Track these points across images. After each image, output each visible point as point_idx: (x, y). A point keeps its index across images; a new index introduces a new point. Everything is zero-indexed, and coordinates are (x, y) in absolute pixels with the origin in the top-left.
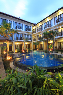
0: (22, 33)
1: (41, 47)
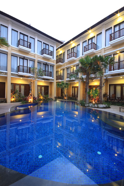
0: (33, 58)
1: (73, 93)
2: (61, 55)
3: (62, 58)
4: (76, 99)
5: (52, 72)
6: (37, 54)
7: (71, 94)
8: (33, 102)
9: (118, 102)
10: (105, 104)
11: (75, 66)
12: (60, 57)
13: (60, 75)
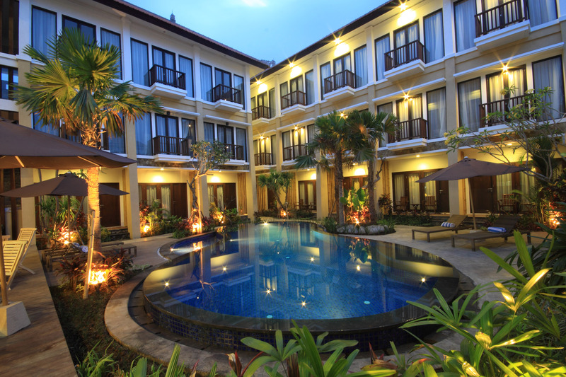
0: (190, 112)
1: (303, 197)
2: (262, 95)
3: (267, 104)
4: (312, 216)
5: (244, 148)
6: (202, 101)
7: (298, 201)
8: (203, 232)
9: (414, 216)
10: (382, 225)
11: (304, 127)
12: (261, 104)
13: (263, 151)
